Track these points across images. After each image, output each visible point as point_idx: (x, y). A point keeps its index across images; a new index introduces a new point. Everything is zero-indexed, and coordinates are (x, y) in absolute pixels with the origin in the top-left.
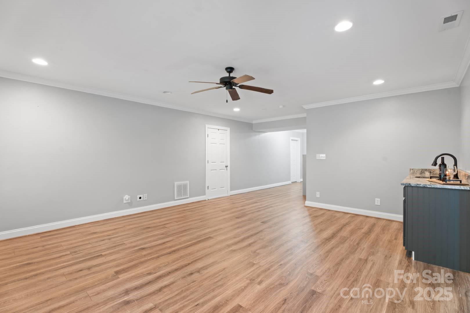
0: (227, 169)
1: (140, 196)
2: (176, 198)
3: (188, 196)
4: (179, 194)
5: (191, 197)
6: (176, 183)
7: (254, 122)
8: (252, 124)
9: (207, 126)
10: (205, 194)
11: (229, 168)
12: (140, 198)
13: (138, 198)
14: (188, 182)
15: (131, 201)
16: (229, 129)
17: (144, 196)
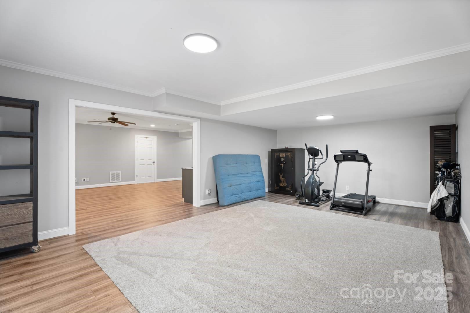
0: (154, 164)
1: (84, 179)
2: (110, 182)
3: (120, 181)
4: (113, 179)
5: (122, 181)
6: (111, 173)
7: (179, 132)
8: (178, 133)
9: (136, 136)
10: (134, 180)
11: (156, 164)
12: (84, 180)
13: (83, 180)
14: (120, 172)
15: (78, 181)
16: (156, 137)
17: (87, 179)
